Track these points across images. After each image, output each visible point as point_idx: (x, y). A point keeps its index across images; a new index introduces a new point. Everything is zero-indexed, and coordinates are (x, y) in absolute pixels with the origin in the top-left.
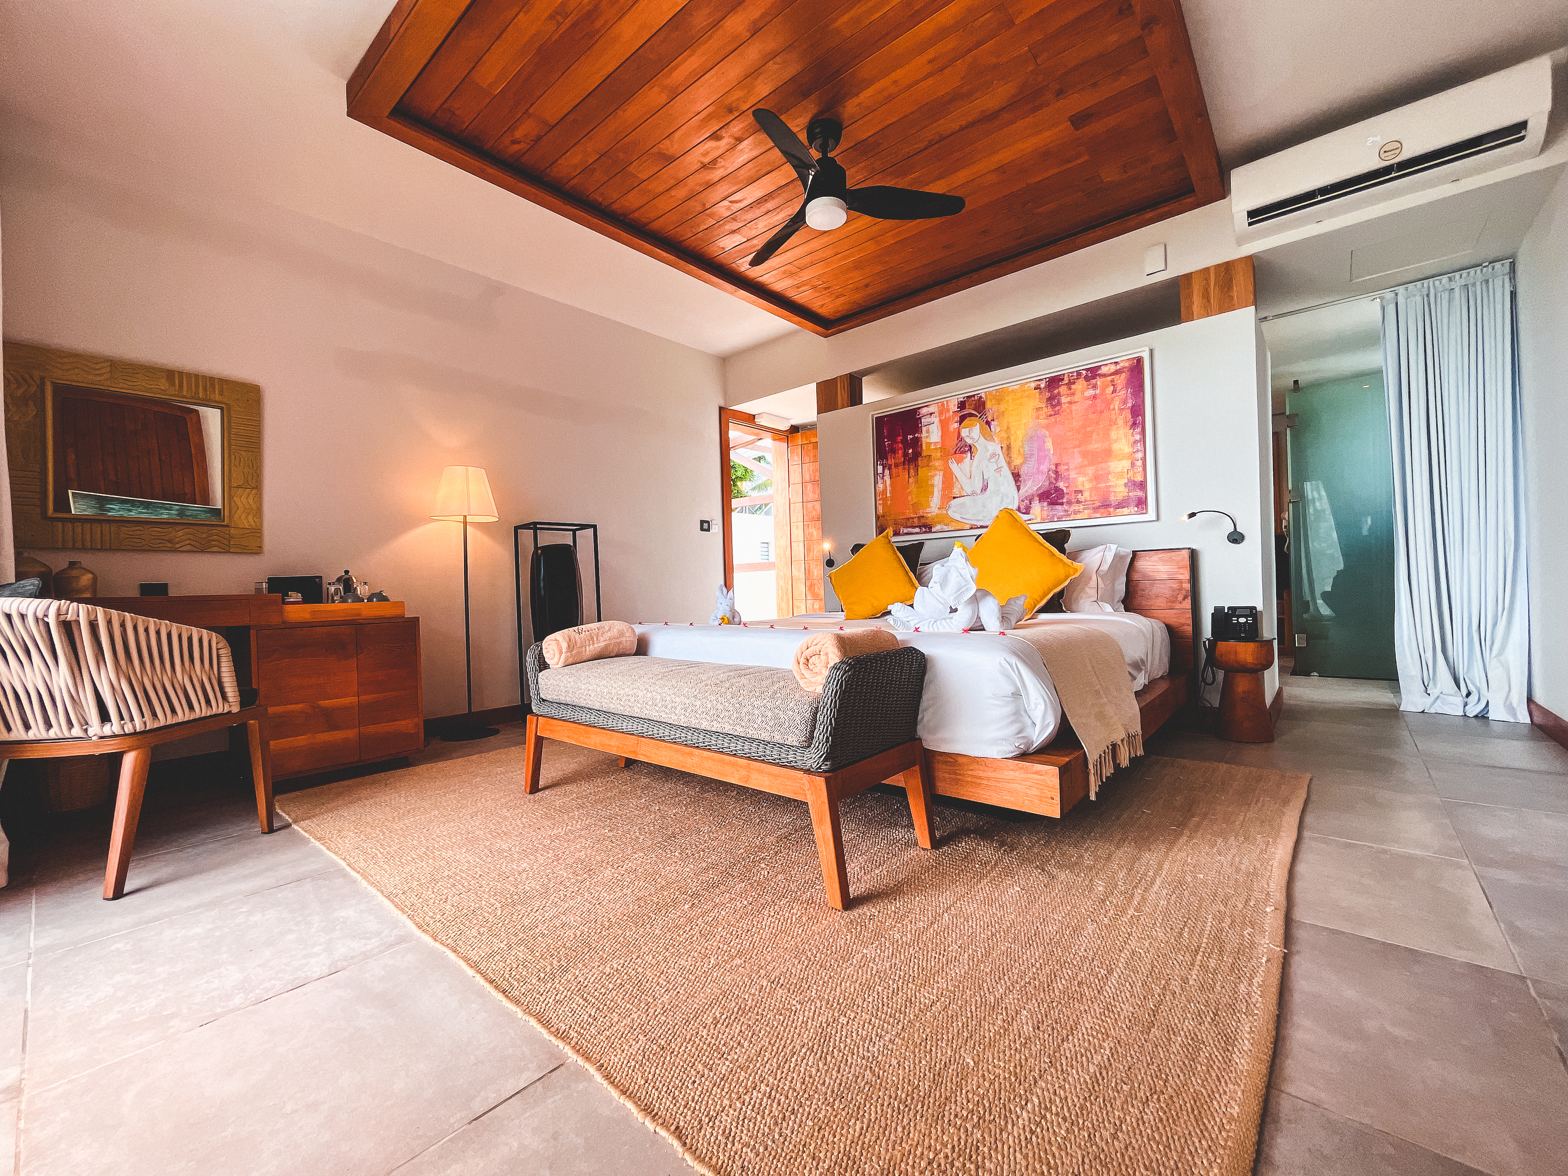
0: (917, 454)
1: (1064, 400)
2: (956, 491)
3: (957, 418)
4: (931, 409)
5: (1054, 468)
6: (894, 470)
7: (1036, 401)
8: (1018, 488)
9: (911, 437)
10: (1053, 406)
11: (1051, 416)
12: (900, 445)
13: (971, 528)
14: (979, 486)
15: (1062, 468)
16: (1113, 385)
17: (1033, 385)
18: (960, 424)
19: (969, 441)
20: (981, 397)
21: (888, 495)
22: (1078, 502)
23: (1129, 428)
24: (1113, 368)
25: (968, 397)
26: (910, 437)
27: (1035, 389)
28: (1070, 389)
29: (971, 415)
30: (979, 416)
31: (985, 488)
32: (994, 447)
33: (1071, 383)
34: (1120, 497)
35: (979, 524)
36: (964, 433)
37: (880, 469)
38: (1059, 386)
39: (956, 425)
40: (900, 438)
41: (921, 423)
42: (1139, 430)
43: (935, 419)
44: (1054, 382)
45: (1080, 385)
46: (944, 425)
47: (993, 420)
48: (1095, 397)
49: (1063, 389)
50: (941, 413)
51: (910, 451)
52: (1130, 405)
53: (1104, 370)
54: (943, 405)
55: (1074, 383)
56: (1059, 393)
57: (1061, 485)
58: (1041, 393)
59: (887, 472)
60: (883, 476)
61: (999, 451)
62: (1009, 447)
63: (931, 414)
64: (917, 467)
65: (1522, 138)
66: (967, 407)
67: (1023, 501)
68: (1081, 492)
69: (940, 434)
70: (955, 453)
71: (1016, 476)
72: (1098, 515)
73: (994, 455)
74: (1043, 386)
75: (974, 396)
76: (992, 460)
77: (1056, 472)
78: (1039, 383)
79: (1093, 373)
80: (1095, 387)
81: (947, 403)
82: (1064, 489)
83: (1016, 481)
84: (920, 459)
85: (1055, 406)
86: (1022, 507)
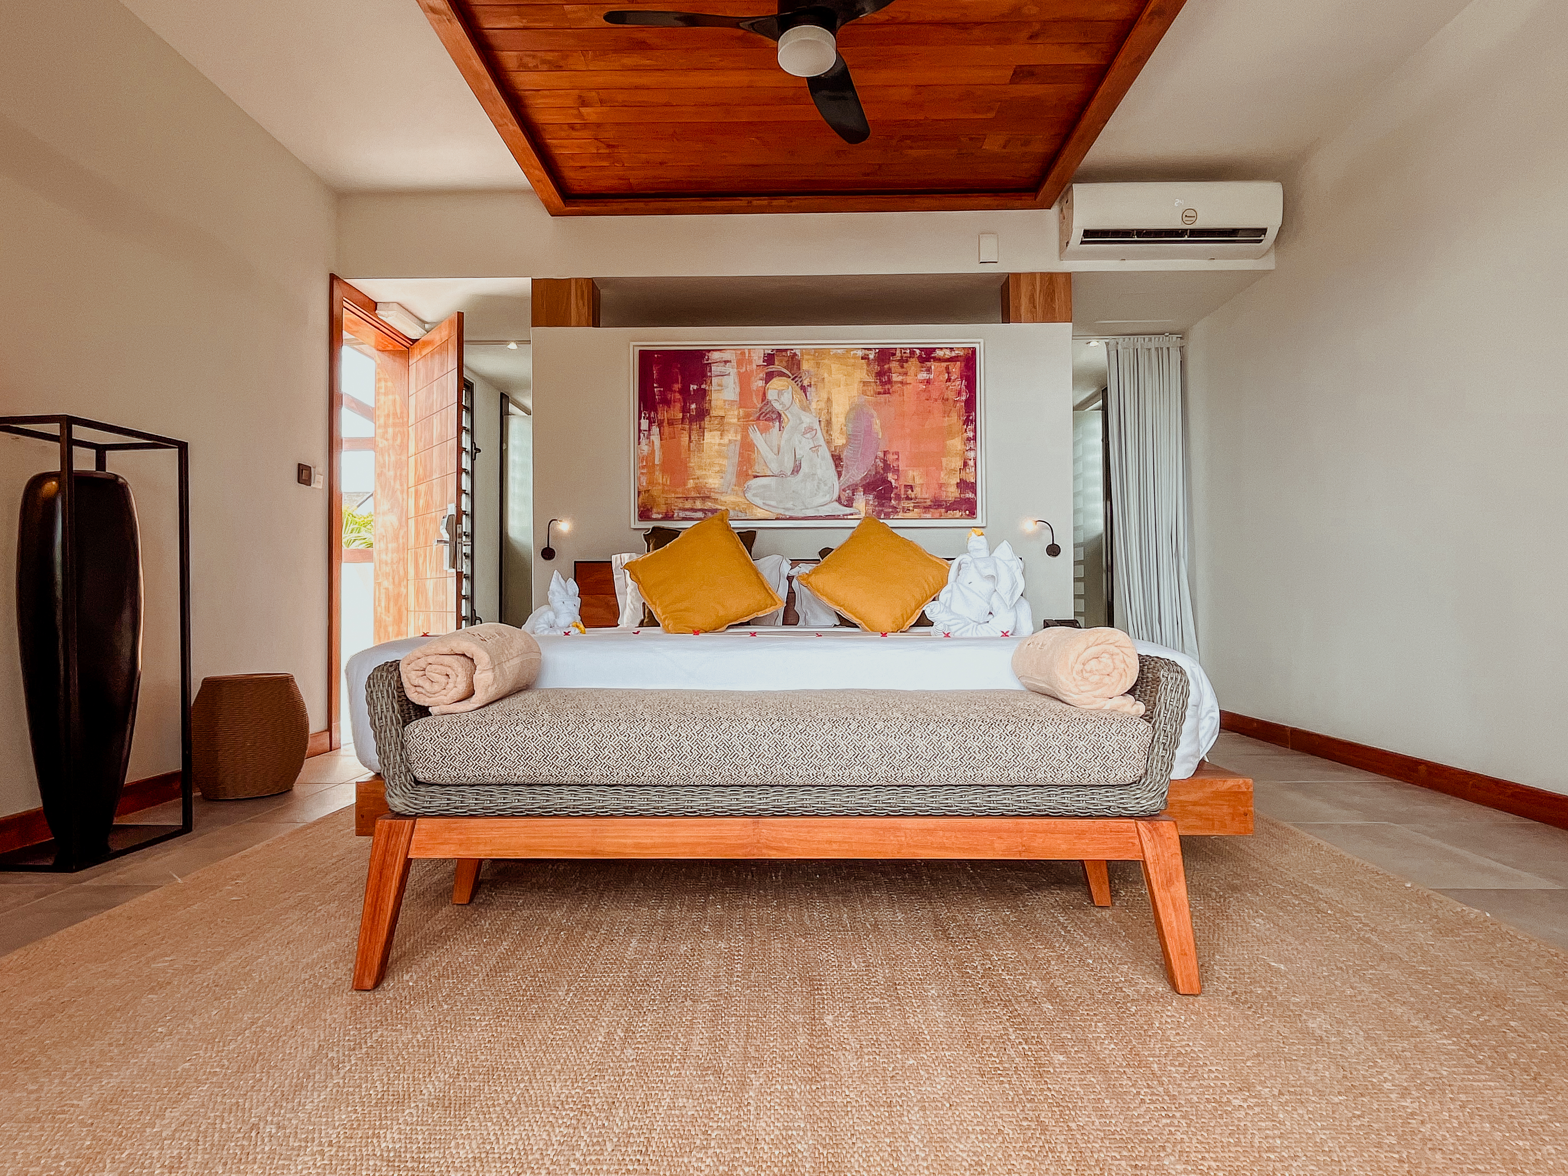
0: (702, 414)
1: (895, 378)
2: (758, 468)
3: (762, 375)
4: (726, 356)
5: (881, 455)
6: (666, 429)
7: (863, 374)
8: (839, 474)
9: (695, 387)
10: (883, 384)
11: (879, 393)
12: (678, 396)
13: (777, 519)
14: (789, 465)
15: (891, 457)
16: (948, 373)
17: (860, 353)
18: (767, 383)
19: (777, 406)
20: (795, 354)
21: (657, 462)
22: (908, 498)
23: (961, 423)
24: (948, 354)
25: (778, 350)
26: (693, 387)
27: (862, 358)
28: (902, 367)
29: (781, 374)
30: (792, 377)
31: (796, 470)
32: (808, 419)
33: (903, 361)
34: (952, 499)
35: (789, 514)
36: (771, 395)
37: (645, 424)
38: (889, 361)
39: (761, 383)
40: (677, 387)
41: (710, 371)
42: (971, 427)
43: (731, 369)
44: (884, 355)
45: (913, 365)
46: (744, 380)
47: (810, 386)
48: (928, 382)
49: (894, 365)
50: (740, 363)
51: (693, 406)
52: (964, 398)
53: (939, 353)
54: (743, 353)
55: (907, 361)
56: (890, 369)
57: (891, 477)
58: (868, 364)
59: (655, 429)
60: (649, 435)
61: (816, 426)
62: (829, 423)
63: (726, 362)
64: (702, 430)
65: (1261, 241)
66: (776, 363)
67: (844, 490)
68: (911, 487)
69: (738, 390)
70: (758, 419)
71: (837, 459)
72: (929, 516)
73: (810, 429)
74: (871, 357)
75: (786, 350)
76: (808, 435)
77: (885, 461)
78: (867, 352)
79: (927, 355)
80: (929, 370)
81: (749, 353)
82: (893, 481)
83: (836, 466)
84: (707, 419)
85: (886, 383)
86: (843, 498)
